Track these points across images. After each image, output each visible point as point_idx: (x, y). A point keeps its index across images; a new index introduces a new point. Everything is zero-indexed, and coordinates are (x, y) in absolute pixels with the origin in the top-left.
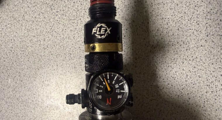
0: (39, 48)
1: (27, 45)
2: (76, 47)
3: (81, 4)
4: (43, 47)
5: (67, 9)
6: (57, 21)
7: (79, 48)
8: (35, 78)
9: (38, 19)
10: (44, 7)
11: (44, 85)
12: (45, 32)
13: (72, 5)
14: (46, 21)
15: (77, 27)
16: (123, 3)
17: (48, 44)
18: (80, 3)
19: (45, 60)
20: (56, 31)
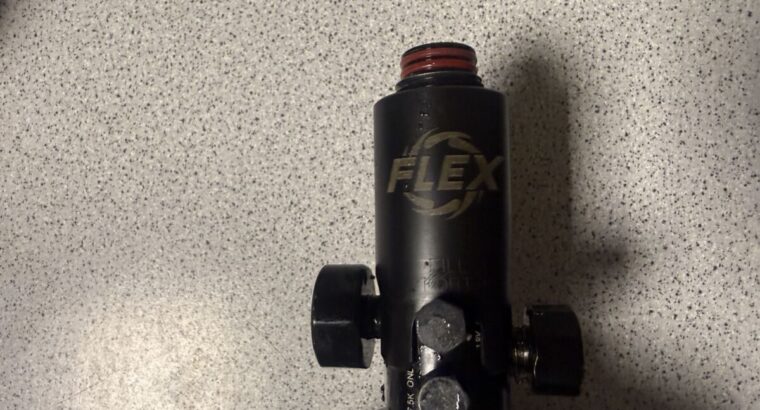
0: (55, 245)
1: (17, 233)
2: (171, 257)
3: (204, 130)
4: (67, 244)
5: (158, 138)
6: (123, 168)
7: (182, 261)
8: (26, 342)
9: (62, 155)
10: (88, 120)
11: (52, 367)
12: (80, 199)
13: (175, 127)
14: (87, 163)
15: (184, 197)
16: (330, 144)
17: (85, 237)
18: (200, 125)
19: (67, 286)
20: (115, 200)
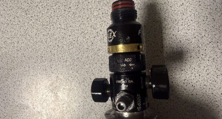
0: (13, 49)
1: (1, 47)
2: (47, 51)
3: (54, 12)
4: (16, 49)
5: (41, 15)
6: (31, 25)
7: (51, 51)
8: (7, 78)
9: (13, 22)
10: (19, 11)
11: (15, 85)
12: (19, 35)
13: (46, 12)
14: (20, 24)
15: (50, 32)
16: (93, 13)
17: (22, 46)
18: (53, 10)
19: (17, 61)
20: (30, 35)
